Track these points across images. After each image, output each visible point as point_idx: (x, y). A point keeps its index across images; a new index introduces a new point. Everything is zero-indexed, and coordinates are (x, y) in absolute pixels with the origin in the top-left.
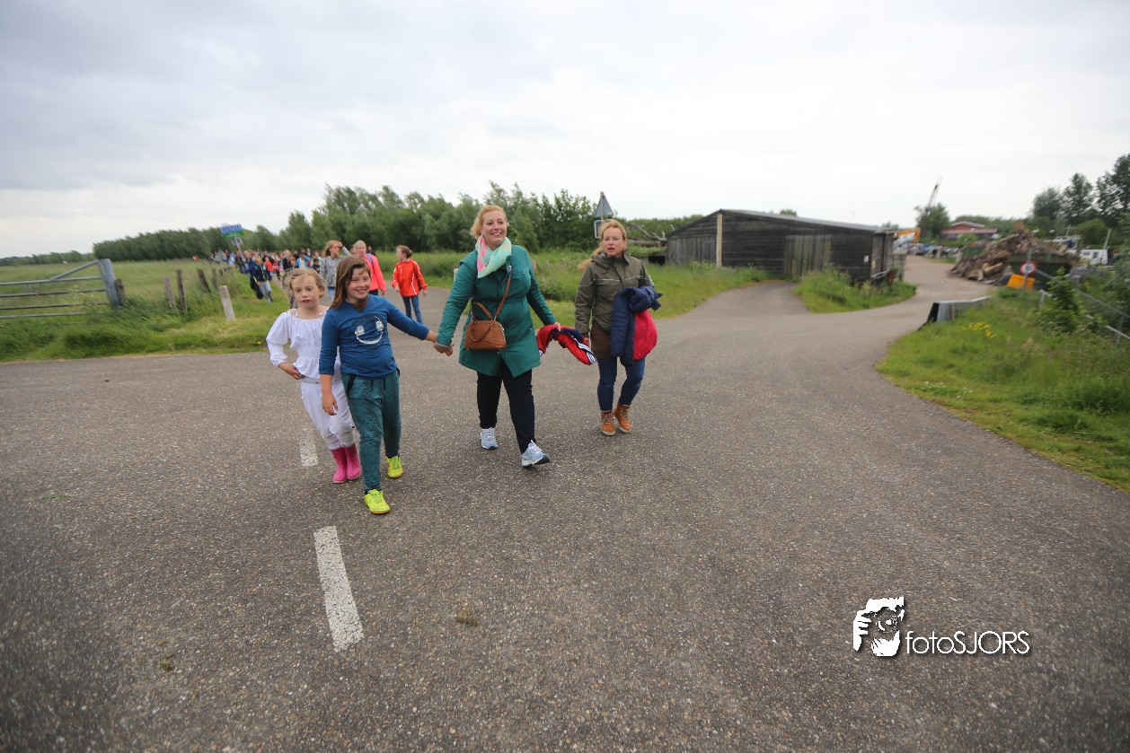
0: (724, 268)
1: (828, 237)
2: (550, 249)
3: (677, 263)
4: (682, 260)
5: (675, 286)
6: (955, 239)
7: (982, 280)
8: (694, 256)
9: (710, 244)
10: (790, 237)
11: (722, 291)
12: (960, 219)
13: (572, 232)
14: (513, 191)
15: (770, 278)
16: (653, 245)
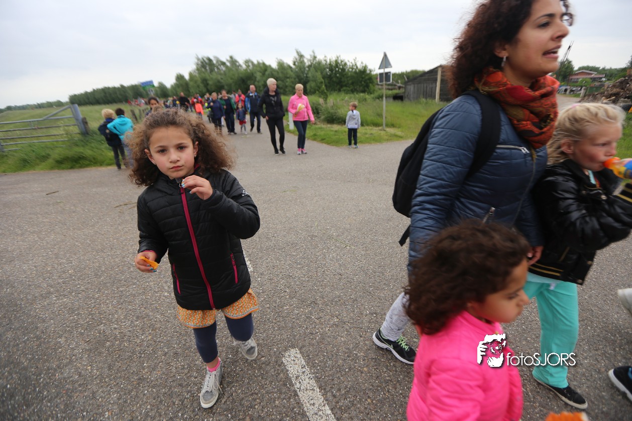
0: (442, 103)
2: (332, 92)
3: (411, 101)
5: (415, 115)
6: (577, 82)
8: (422, 96)
9: (432, 88)
12: (580, 69)
13: (344, 82)
14: (311, 56)
16: (395, 89)
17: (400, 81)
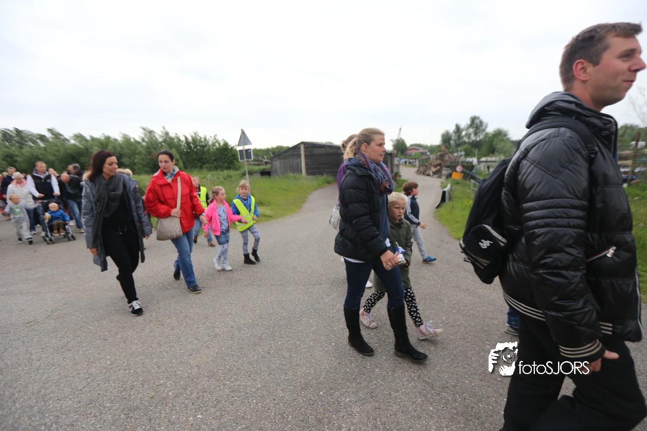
0: (309, 177)
3: (279, 176)
4: (281, 173)
5: (285, 190)
6: (411, 155)
7: (432, 176)
8: (289, 171)
9: (298, 163)
11: (312, 191)
12: (411, 145)
13: (206, 158)
14: (162, 132)
16: (261, 165)
17: (265, 157)
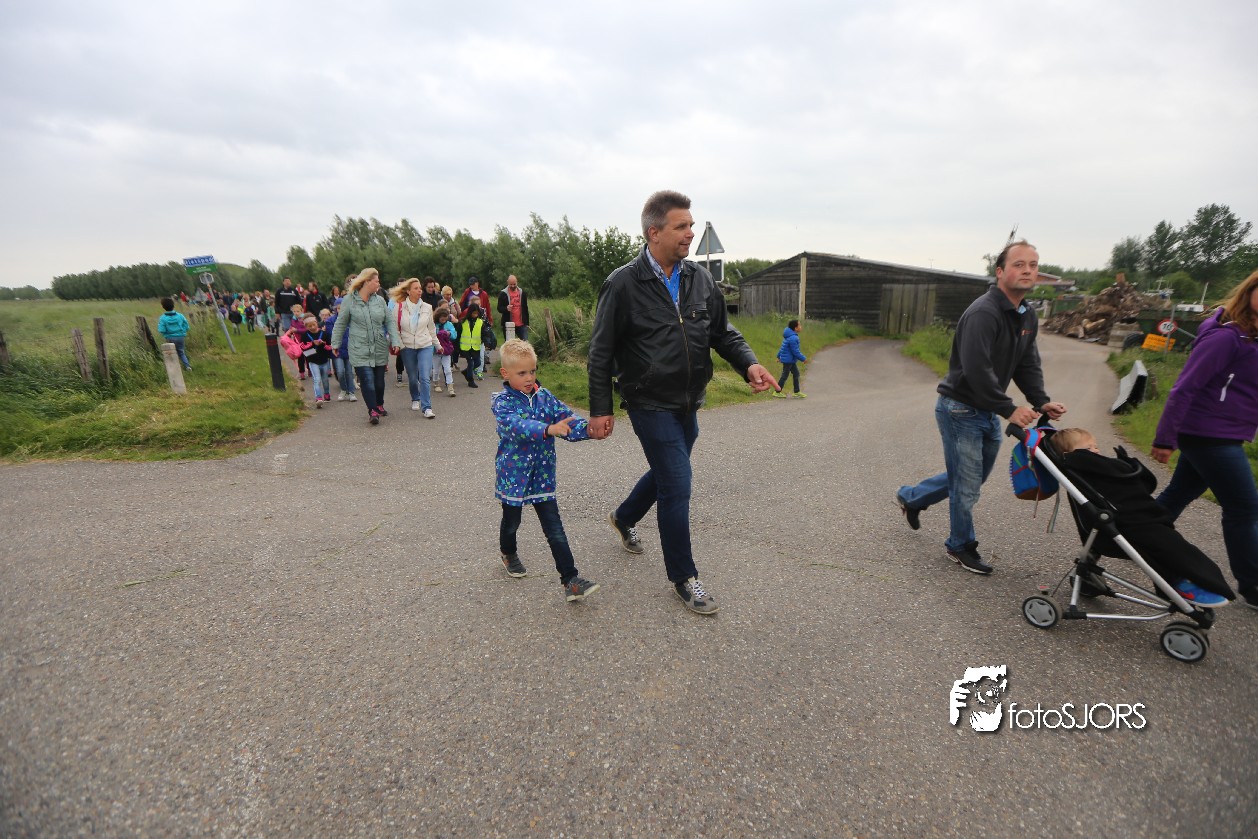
0: (811, 321)
1: (933, 286)
3: (752, 316)
4: (757, 311)
7: (1083, 338)
8: (772, 307)
9: (791, 293)
10: (888, 286)
14: (561, 225)
15: (865, 334)
17: (728, 279)
